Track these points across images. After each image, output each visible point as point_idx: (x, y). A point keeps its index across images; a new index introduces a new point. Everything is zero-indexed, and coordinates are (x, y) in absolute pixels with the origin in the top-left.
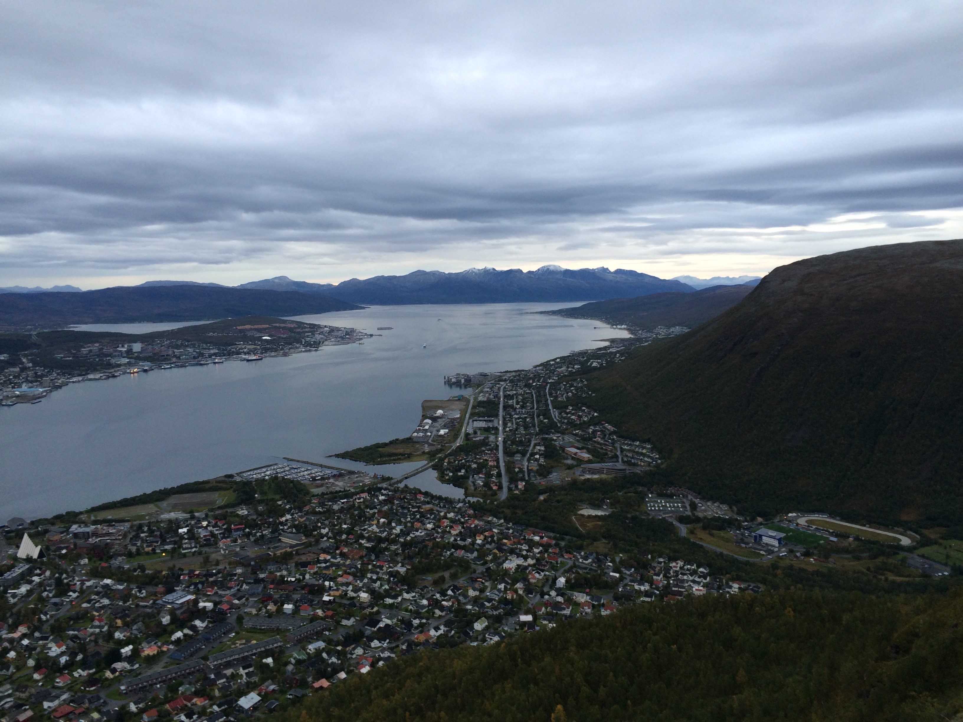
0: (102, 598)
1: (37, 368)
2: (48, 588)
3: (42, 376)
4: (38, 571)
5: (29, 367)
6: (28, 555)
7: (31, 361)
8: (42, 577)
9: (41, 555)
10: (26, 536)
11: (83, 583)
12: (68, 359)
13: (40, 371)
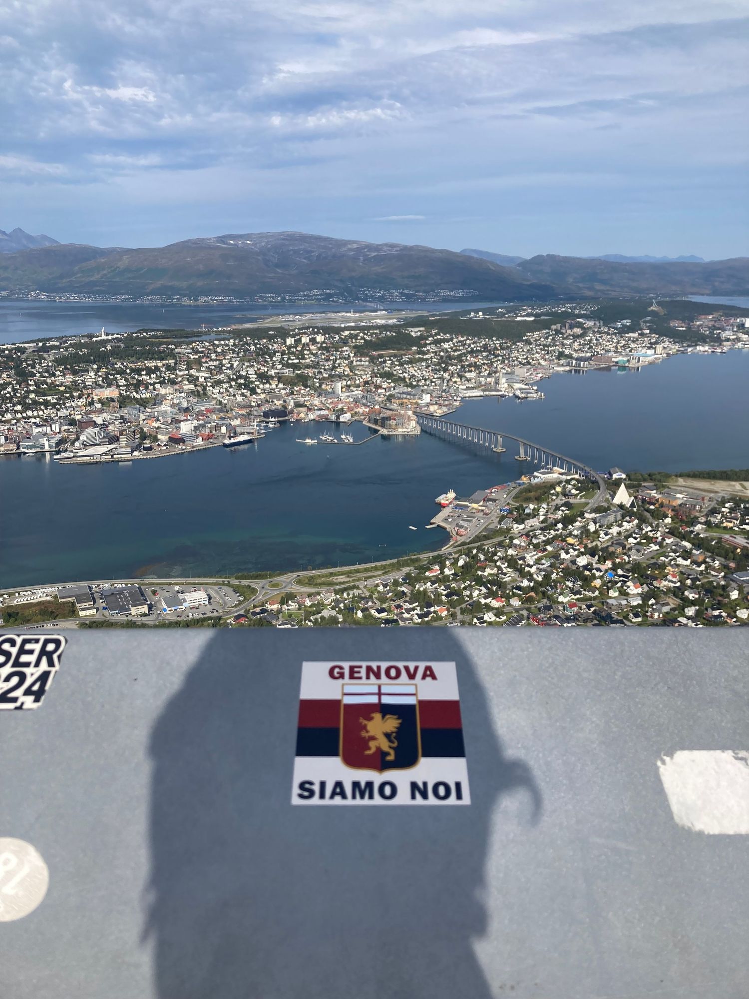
0: (678, 557)
1: (653, 335)
2: (634, 535)
3: (656, 343)
4: (628, 518)
5: (647, 334)
6: (621, 503)
7: (649, 328)
8: (631, 524)
9: (632, 505)
10: (623, 485)
11: (663, 539)
12: (681, 329)
13: (655, 336)
